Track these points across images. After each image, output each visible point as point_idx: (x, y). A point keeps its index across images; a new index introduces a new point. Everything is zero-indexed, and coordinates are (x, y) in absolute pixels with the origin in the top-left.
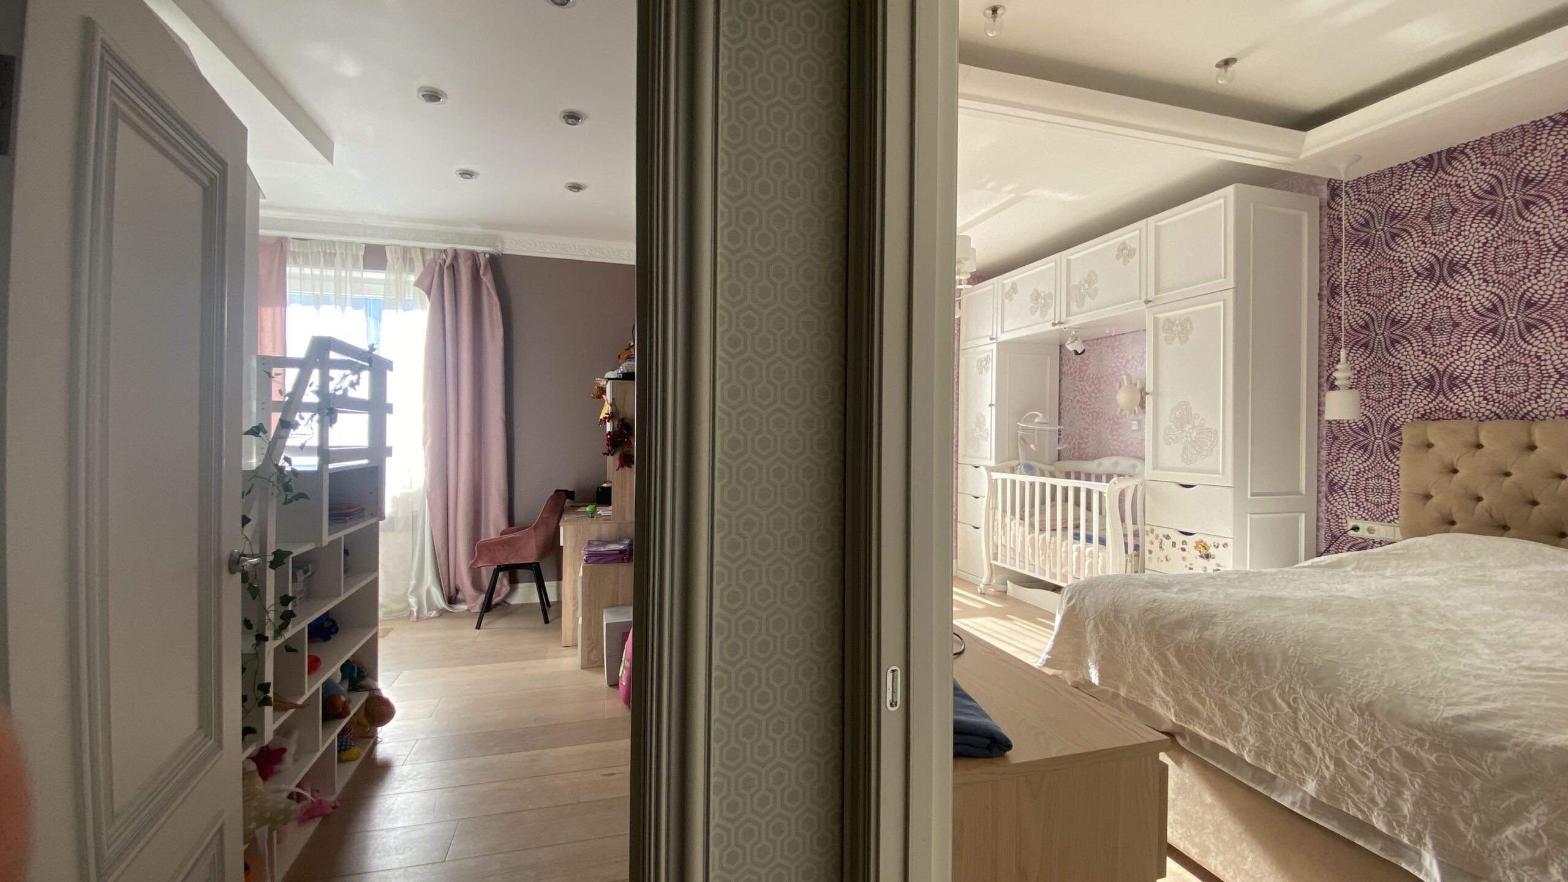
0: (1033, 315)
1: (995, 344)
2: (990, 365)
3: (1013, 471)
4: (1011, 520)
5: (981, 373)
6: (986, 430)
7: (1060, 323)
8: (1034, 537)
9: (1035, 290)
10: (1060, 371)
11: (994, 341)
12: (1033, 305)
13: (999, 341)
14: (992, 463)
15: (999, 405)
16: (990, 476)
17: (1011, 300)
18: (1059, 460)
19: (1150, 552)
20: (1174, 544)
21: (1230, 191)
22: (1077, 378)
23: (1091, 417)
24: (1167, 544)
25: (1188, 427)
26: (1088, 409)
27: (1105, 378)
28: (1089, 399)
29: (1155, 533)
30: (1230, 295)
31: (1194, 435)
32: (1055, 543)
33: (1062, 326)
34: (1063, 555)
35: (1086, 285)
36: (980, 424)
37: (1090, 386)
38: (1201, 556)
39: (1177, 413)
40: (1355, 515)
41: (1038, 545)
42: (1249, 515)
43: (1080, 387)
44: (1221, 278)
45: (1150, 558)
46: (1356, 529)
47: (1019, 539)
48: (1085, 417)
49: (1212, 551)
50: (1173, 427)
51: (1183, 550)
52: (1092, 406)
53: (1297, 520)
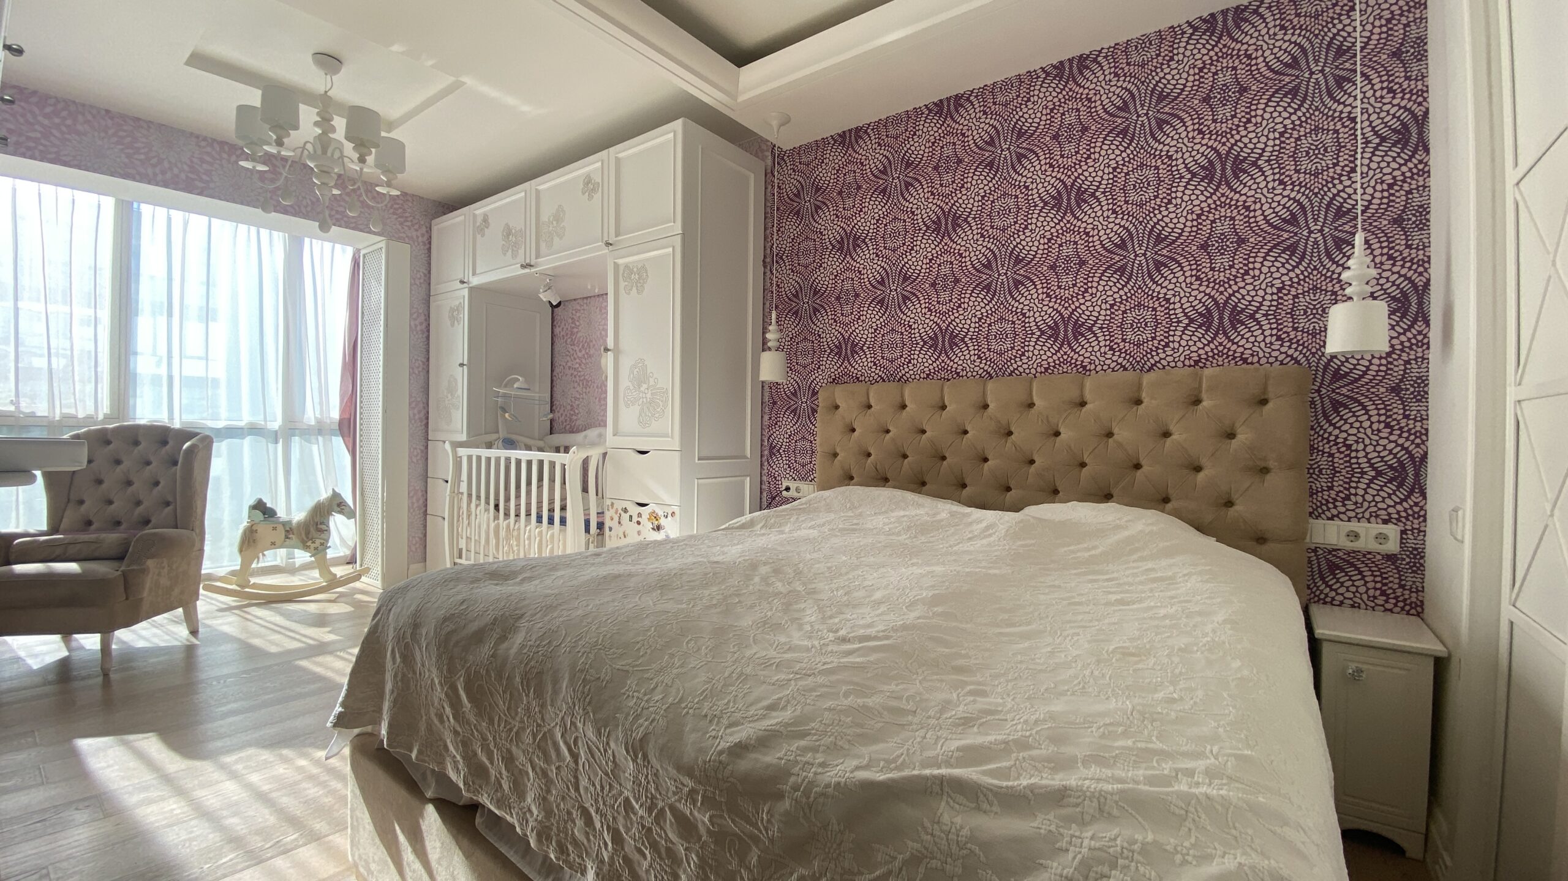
0: (505, 254)
1: (467, 290)
2: (462, 315)
3: (489, 446)
4: (477, 506)
5: (453, 325)
6: (458, 396)
7: (530, 266)
8: (498, 524)
9: (507, 224)
10: (552, 332)
11: (465, 285)
12: (504, 243)
13: (470, 286)
14: (463, 437)
15: (471, 365)
16: (455, 453)
17: (483, 236)
18: (550, 432)
19: (611, 529)
20: (631, 517)
21: (678, 124)
22: (569, 340)
23: (581, 385)
24: (625, 517)
25: (645, 386)
26: (579, 376)
28: (580, 365)
29: (615, 506)
30: (678, 241)
31: (649, 396)
32: (519, 529)
33: (533, 270)
34: (527, 542)
35: (555, 223)
36: (452, 390)
37: (580, 351)
38: (653, 529)
39: (635, 373)
41: (502, 533)
42: (696, 480)
43: (572, 352)
44: (670, 222)
45: (610, 537)
46: (788, 489)
47: (484, 527)
48: (576, 385)
49: (663, 521)
50: (632, 388)
51: (639, 523)
52: (582, 373)
53: (743, 483)
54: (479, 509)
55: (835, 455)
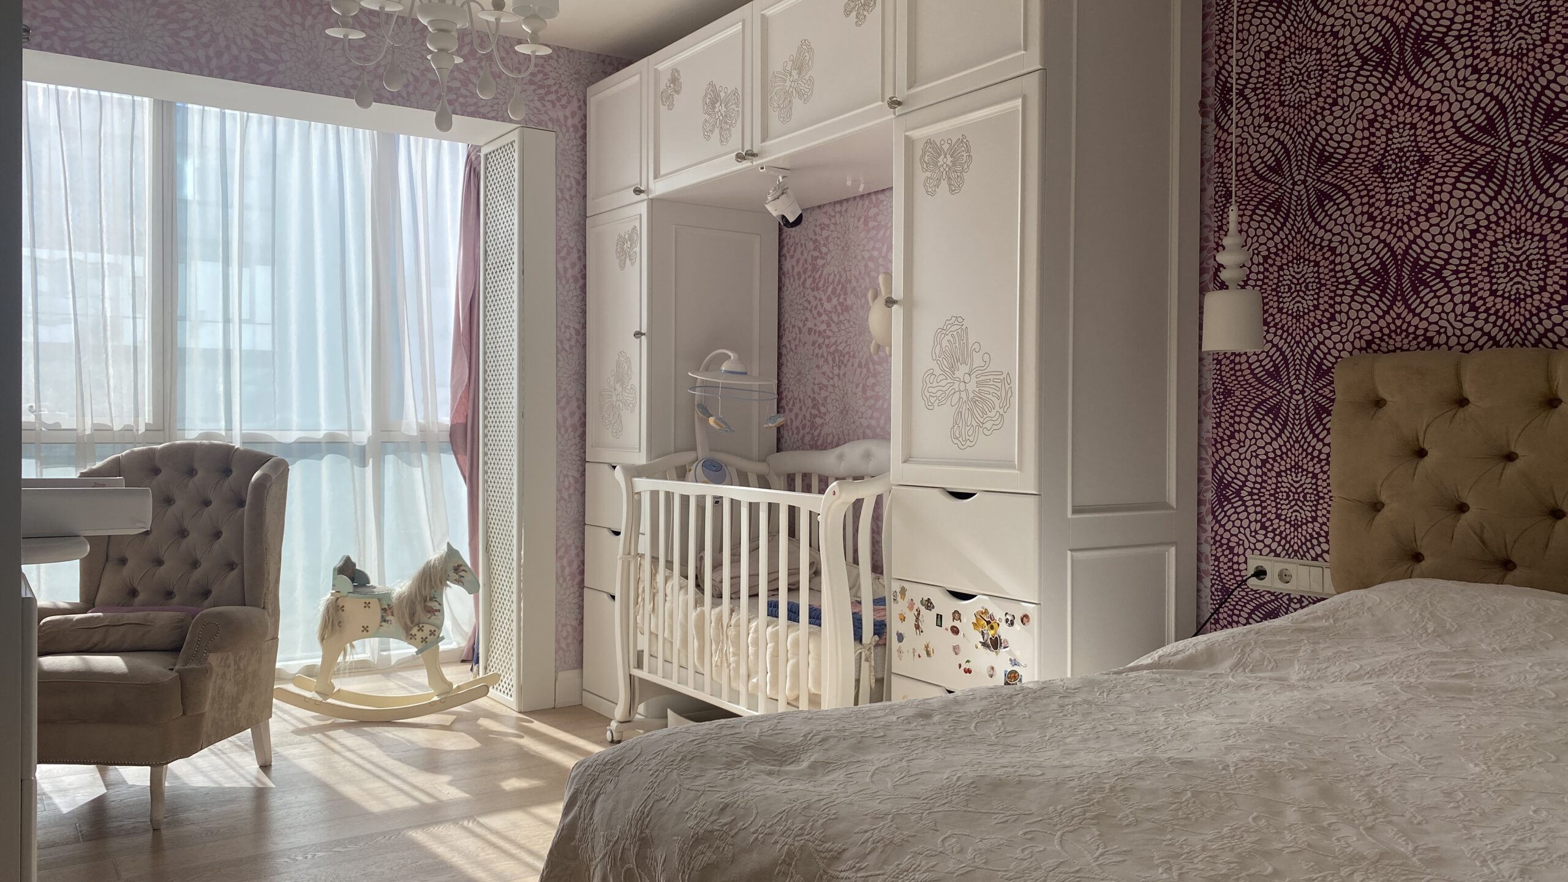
0: (708, 138)
1: (645, 203)
2: (637, 249)
3: (685, 475)
4: (667, 579)
5: (622, 266)
6: (633, 388)
7: (752, 155)
8: (703, 613)
9: (711, 84)
10: (780, 268)
11: (643, 196)
12: (707, 117)
13: (650, 197)
14: (641, 458)
15: (653, 335)
16: (630, 486)
17: (671, 107)
18: (779, 450)
19: (900, 638)
20: (939, 617)
22: (809, 282)
23: (831, 362)
24: (928, 617)
25: (963, 369)
26: (827, 346)
27: (854, 283)
28: (829, 325)
29: (908, 594)
30: (1032, 86)
31: (972, 386)
32: (737, 625)
33: (757, 162)
34: (751, 650)
35: (794, 73)
36: (621, 378)
37: (829, 300)
38: (984, 644)
39: (945, 343)
40: (1260, 546)
41: (710, 631)
42: (1069, 552)
43: (814, 303)
44: (1017, 49)
45: (900, 651)
46: (1260, 573)
47: (679, 617)
48: (821, 362)
49: (1004, 631)
50: (938, 372)
51: (955, 631)
52: (833, 340)
53: (1161, 560)
54: (669, 584)
55: (1377, 506)
